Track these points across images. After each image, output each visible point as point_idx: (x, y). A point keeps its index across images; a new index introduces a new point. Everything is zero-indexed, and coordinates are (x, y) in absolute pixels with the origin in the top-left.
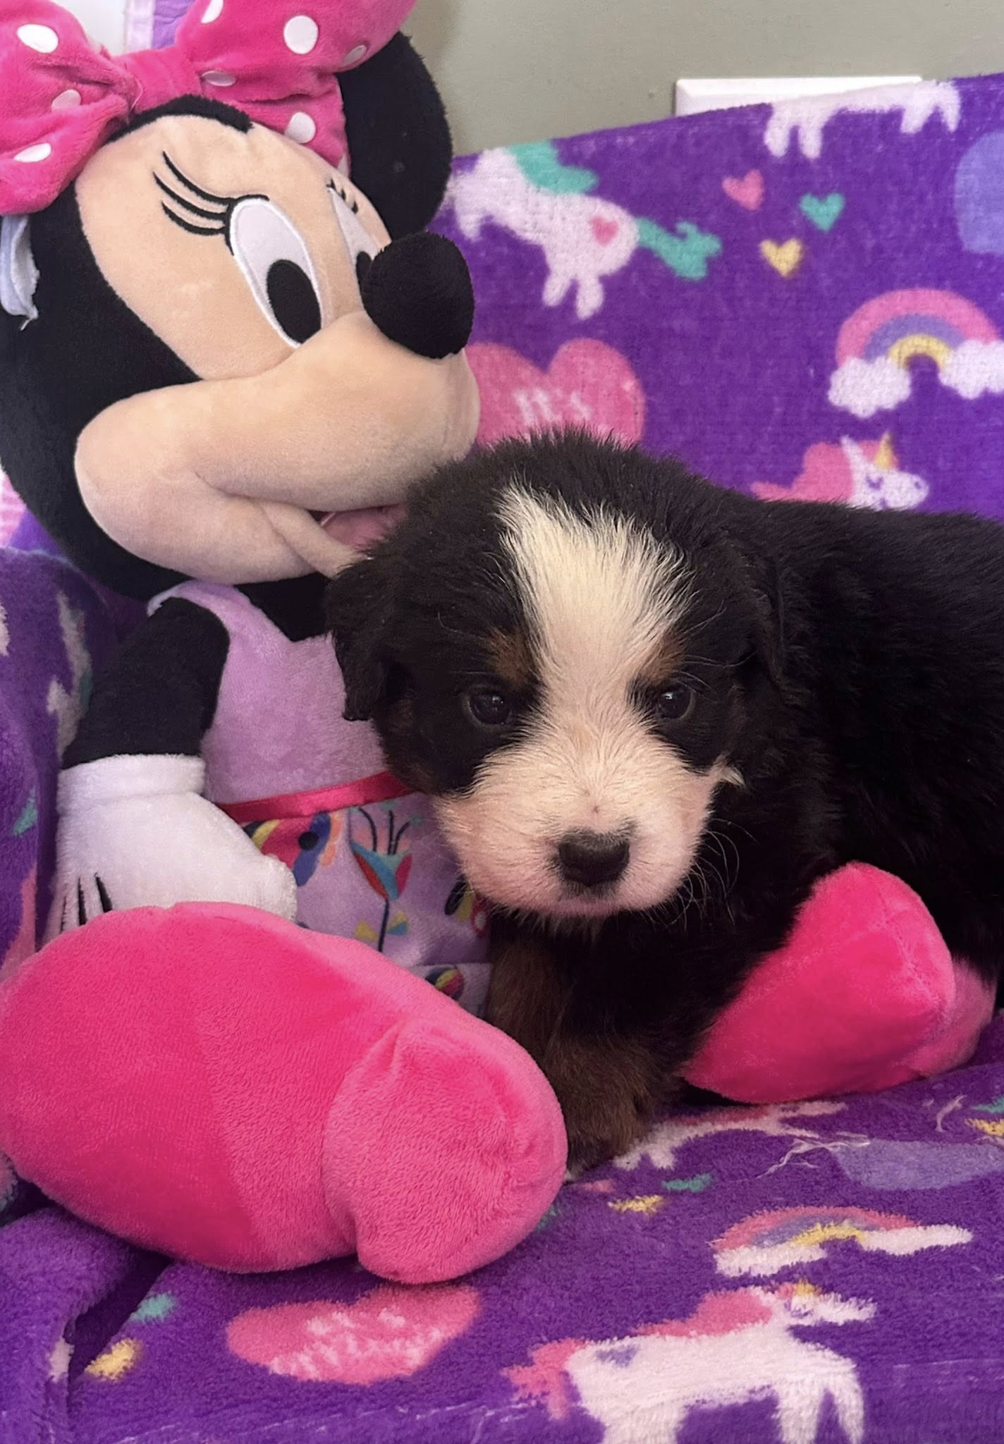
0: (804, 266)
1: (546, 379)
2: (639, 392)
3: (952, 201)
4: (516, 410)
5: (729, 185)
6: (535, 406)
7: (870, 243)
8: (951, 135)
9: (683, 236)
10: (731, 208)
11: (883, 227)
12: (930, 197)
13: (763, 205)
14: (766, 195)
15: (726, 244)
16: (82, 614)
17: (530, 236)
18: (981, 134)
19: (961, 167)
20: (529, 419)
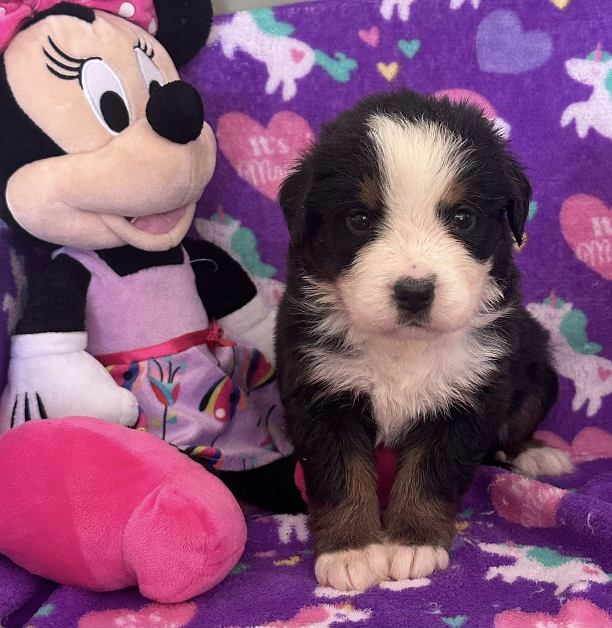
0: (399, 76)
1: (267, 131)
3: (475, 44)
4: (251, 148)
5: (362, 34)
6: (260, 146)
7: (432, 65)
8: (475, 11)
9: (338, 60)
10: (362, 46)
11: (440, 57)
12: (464, 42)
13: (379, 44)
14: (381, 39)
15: (359, 63)
16: (23, 257)
17: (259, 57)
18: (491, 11)
19: (480, 27)
20: (257, 152)
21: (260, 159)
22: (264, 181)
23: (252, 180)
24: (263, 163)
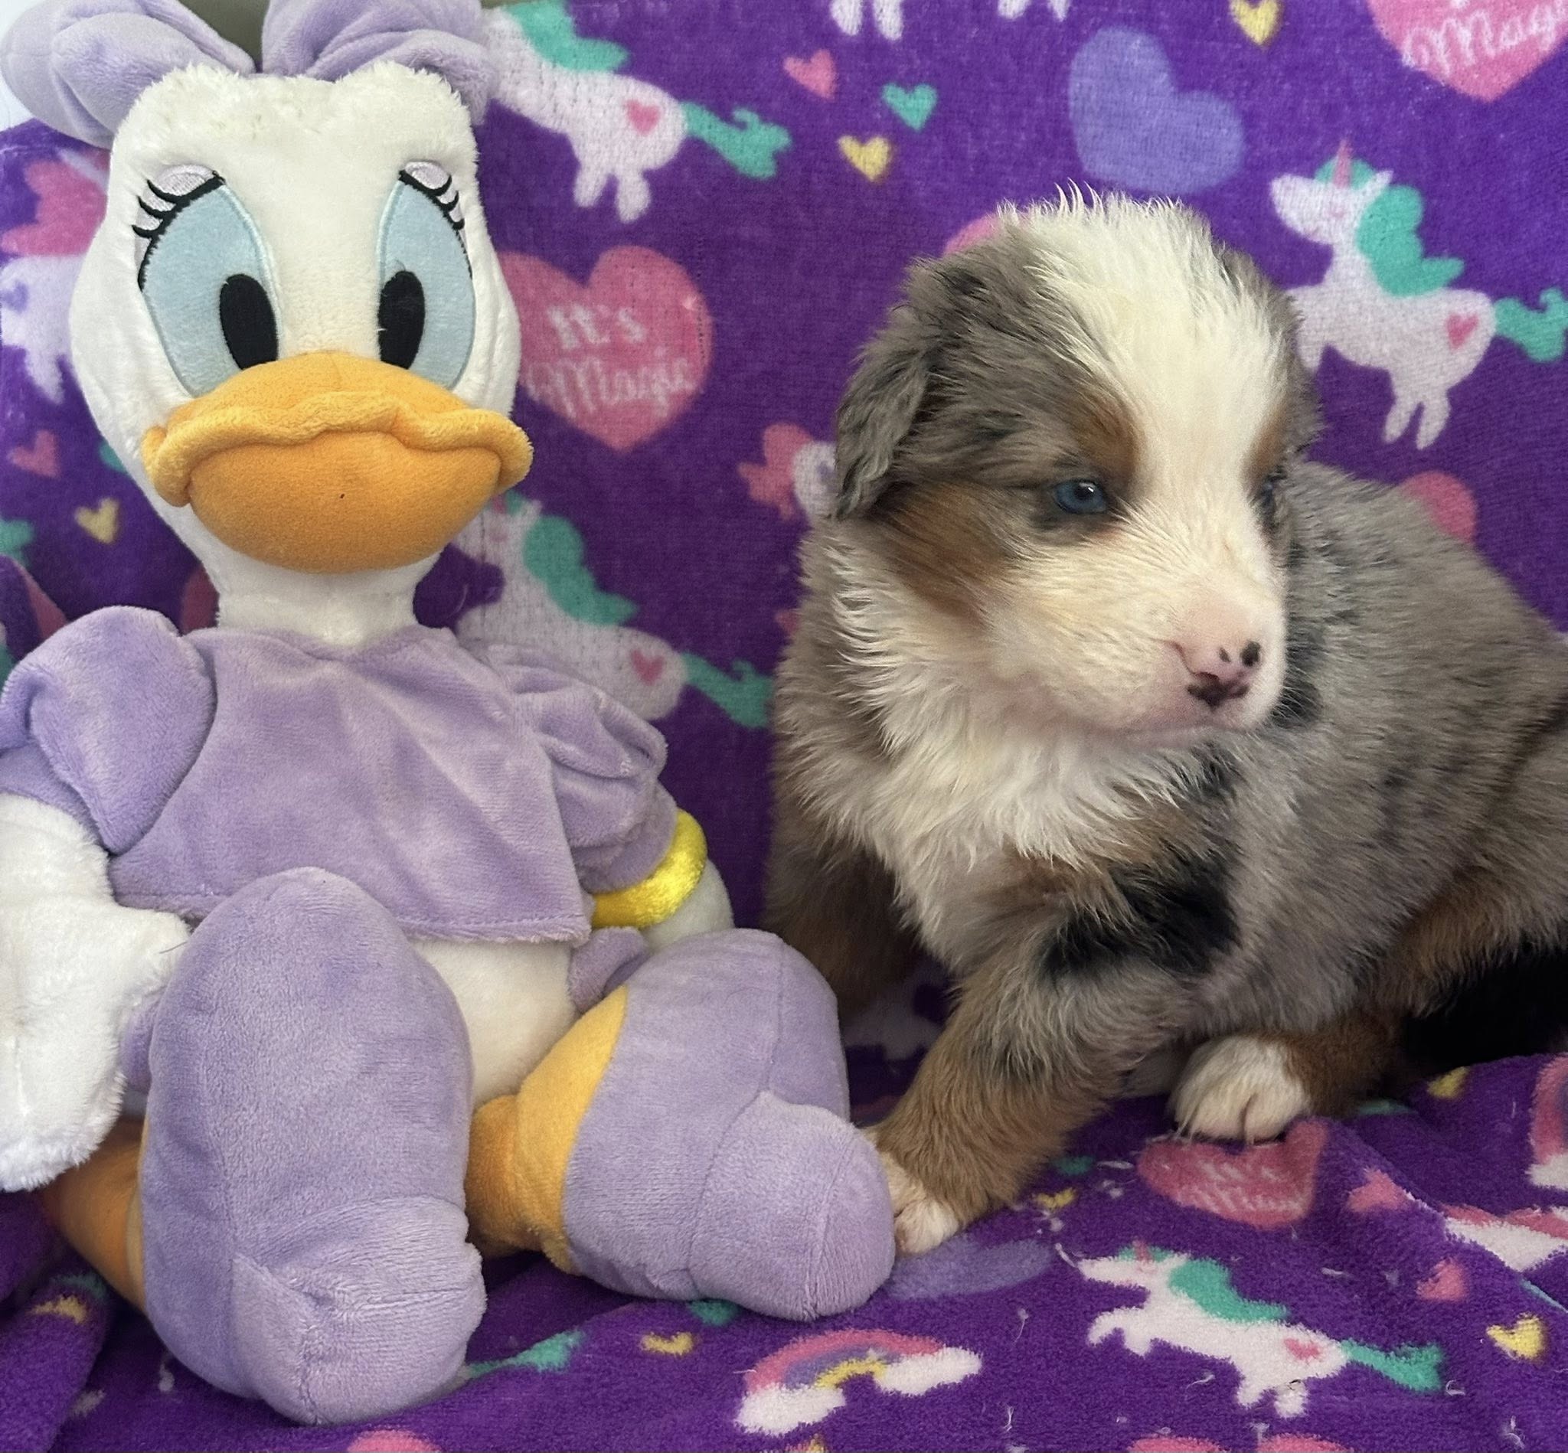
0: (894, 169)
1: (587, 294)
2: (704, 310)
3: (1066, 107)
4: (553, 331)
5: (793, 66)
6: (575, 326)
7: (972, 152)
8: (1060, 25)
9: (742, 126)
10: (798, 95)
11: (987, 132)
12: (1039, 100)
13: (837, 93)
14: (840, 80)
15: (797, 138)
17: (550, 123)
18: (1095, 28)
19: (1074, 66)
20: (569, 342)
21: (576, 356)
22: (592, 408)
23: (564, 407)
24: (586, 364)
